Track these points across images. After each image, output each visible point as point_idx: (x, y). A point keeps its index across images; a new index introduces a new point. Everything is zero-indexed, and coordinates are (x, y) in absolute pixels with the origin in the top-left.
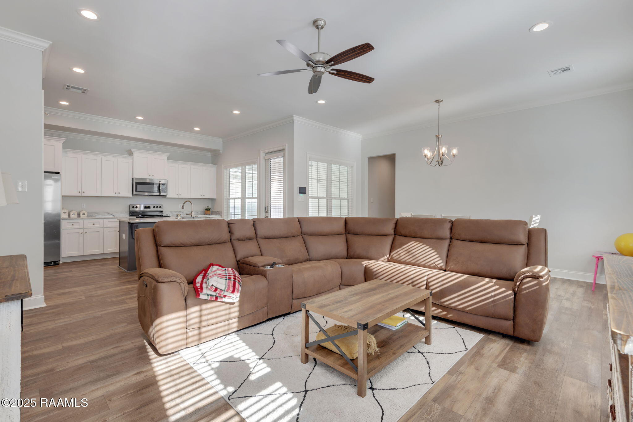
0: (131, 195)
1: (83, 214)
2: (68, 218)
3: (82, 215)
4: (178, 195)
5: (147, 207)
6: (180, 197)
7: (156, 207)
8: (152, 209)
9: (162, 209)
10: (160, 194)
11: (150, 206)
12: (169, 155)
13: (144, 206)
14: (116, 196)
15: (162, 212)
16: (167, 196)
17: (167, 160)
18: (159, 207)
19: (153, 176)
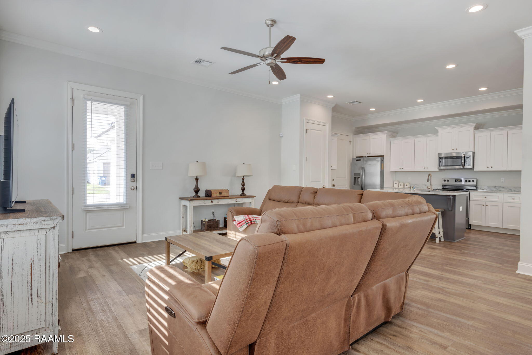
0: (438, 170)
1: (406, 185)
2: (402, 188)
3: (405, 186)
4: (488, 167)
5: (458, 181)
6: (492, 169)
7: (468, 181)
8: (463, 182)
9: (475, 183)
10: (463, 167)
11: (462, 180)
12: (475, 124)
13: (456, 180)
14: (425, 170)
15: (476, 186)
16: (475, 169)
17: (474, 130)
18: (471, 181)
19: (456, 149)
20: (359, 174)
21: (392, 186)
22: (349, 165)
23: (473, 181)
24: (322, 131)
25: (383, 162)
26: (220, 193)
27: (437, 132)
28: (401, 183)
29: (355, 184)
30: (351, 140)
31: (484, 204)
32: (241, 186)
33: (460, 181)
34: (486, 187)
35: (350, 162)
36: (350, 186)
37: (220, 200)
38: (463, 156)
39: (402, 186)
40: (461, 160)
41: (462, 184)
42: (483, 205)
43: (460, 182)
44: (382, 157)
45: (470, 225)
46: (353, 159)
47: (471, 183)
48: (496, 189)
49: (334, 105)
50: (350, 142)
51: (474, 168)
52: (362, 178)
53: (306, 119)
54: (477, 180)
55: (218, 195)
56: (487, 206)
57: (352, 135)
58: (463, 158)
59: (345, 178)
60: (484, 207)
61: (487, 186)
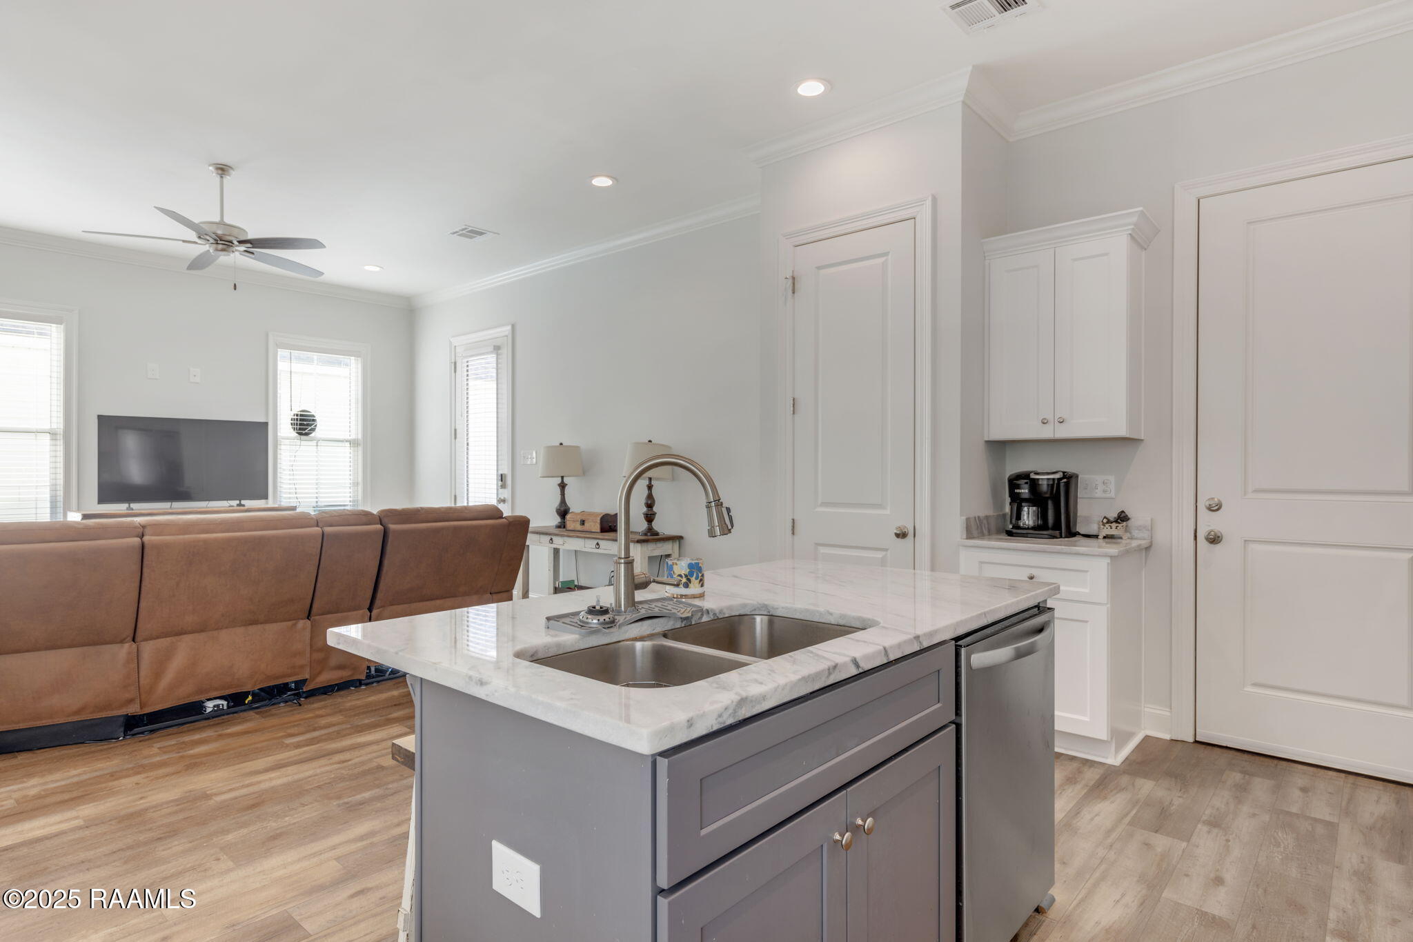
26: (583, 523)
32: (645, 509)
37: (566, 539)
49: (964, 83)
55: (579, 527)
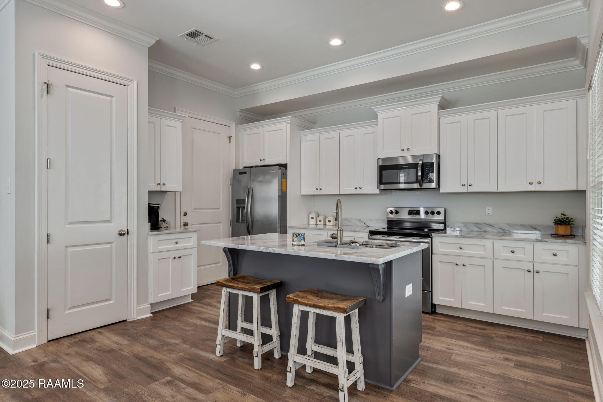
0: (378, 191)
1: (329, 221)
3: (328, 223)
4: (464, 185)
5: (413, 213)
6: (470, 190)
7: (431, 213)
8: (422, 216)
9: (441, 217)
10: (421, 186)
11: (419, 211)
12: (439, 99)
13: (409, 211)
14: (357, 193)
15: (445, 222)
16: (441, 189)
17: (439, 110)
18: (436, 212)
19: (408, 150)
20: (244, 200)
21: (306, 222)
22: (229, 183)
23: (439, 213)
24: (112, 97)
25: (284, 177)
27: (375, 117)
28: (321, 218)
29: (238, 221)
30: (233, 134)
31: (459, 263)
33: (418, 213)
34: (461, 225)
35: (230, 177)
36: (230, 225)
38: (420, 163)
39: (322, 223)
40: (417, 172)
41: (422, 219)
42: (457, 265)
43: (417, 215)
44: (284, 166)
45: (434, 306)
46: (235, 171)
47: (437, 217)
48: (478, 228)
49: (153, 42)
50: (230, 137)
51: (439, 187)
52: (248, 207)
53: (44, 56)
54: (445, 210)
56: (464, 265)
57: (234, 124)
58: (420, 168)
59: (219, 209)
60: (459, 268)
61: (463, 223)
